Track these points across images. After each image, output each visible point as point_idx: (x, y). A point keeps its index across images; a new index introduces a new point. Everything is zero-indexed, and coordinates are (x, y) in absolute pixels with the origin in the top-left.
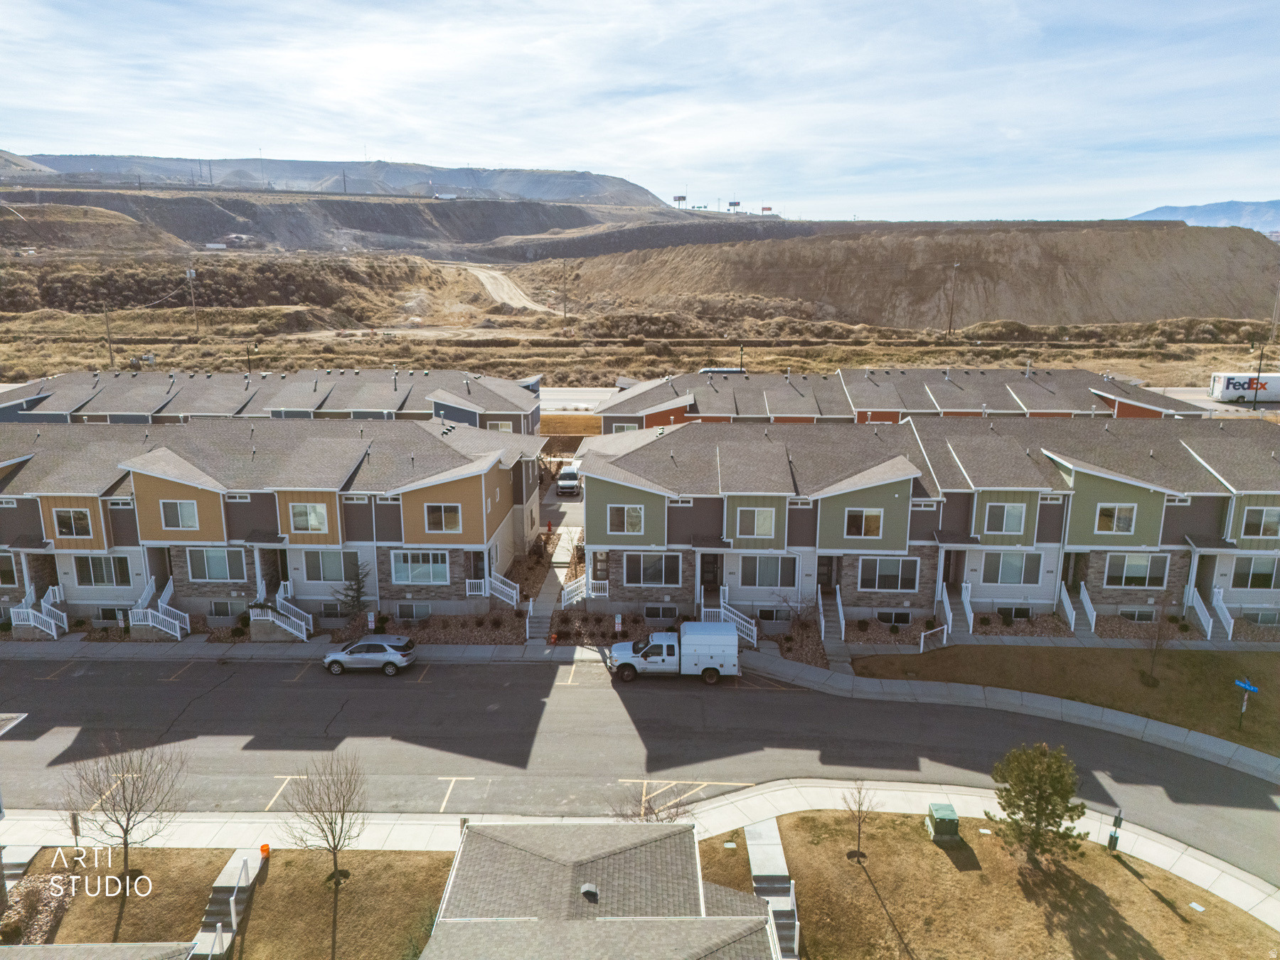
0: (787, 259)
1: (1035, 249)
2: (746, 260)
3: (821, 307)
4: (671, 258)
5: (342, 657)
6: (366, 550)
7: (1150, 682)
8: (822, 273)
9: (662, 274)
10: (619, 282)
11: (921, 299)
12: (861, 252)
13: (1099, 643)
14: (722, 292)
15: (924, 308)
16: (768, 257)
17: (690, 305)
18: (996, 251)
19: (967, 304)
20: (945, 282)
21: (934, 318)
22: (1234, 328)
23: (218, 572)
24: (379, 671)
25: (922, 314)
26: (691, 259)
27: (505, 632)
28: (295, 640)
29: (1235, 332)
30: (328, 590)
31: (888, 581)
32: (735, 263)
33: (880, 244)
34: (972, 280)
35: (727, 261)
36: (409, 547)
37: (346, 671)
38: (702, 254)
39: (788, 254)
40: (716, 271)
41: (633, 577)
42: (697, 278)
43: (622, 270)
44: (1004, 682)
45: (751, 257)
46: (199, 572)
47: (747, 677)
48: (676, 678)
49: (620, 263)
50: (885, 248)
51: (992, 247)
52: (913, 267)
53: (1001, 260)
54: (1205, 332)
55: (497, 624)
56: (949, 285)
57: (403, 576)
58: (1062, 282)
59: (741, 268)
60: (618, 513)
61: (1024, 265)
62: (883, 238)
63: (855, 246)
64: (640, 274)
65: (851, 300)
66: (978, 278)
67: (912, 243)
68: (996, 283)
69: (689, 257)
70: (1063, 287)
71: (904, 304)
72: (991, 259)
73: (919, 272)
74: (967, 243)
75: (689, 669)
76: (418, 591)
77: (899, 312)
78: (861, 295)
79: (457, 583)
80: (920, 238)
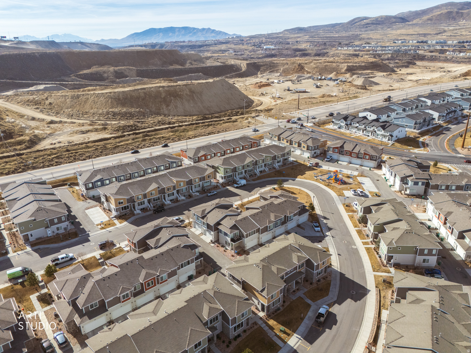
0: (129, 97)
1: (188, 90)
2: (117, 98)
3: (145, 110)
4: (89, 97)
5: (211, 194)
6: (201, 183)
7: (276, 174)
8: (141, 100)
9: (90, 103)
10: (73, 105)
11: (168, 106)
12: (148, 93)
13: (269, 172)
14: (116, 108)
15: (170, 108)
16: (123, 96)
17: (108, 113)
18: (180, 91)
19: (178, 106)
20: (171, 100)
21: (173, 110)
22: (238, 112)
23: (184, 191)
24: (214, 194)
25: (170, 110)
26: (98, 97)
27: (217, 188)
28: (198, 196)
29: (239, 113)
30: (198, 189)
31: (250, 171)
32: (115, 99)
33: (152, 90)
34: (177, 99)
35: (112, 98)
36: (206, 181)
37: (211, 195)
38: (101, 96)
39: (129, 95)
40: (110, 101)
41: (228, 178)
42: (104, 104)
43: (72, 101)
44: (265, 178)
45: (118, 97)
46: (182, 191)
47: (247, 184)
48: (241, 186)
49: (68, 98)
50: (154, 92)
51: (178, 90)
52: (162, 97)
53: (182, 94)
54: (235, 114)
55: (216, 187)
56: (173, 101)
57: (205, 185)
58: (196, 98)
59: (117, 100)
60: (227, 171)
61: (187, 94)
62: (152, 89)
63: (145, 92)
64: (80, 102)
65: (151, 107)
66: (178, 99)
67: (160, 90)
68: (183, 100)
69: (97, 97)
70: (196, 99)
71: (165, 107)
72: (179, 93)
73: (164, 98)
74: (172, 89)
75: (242, 185)
76: (206, 186)
77: (165, 110)
78: (153, 106)
79: (210, 184)
80: (161, 89)
